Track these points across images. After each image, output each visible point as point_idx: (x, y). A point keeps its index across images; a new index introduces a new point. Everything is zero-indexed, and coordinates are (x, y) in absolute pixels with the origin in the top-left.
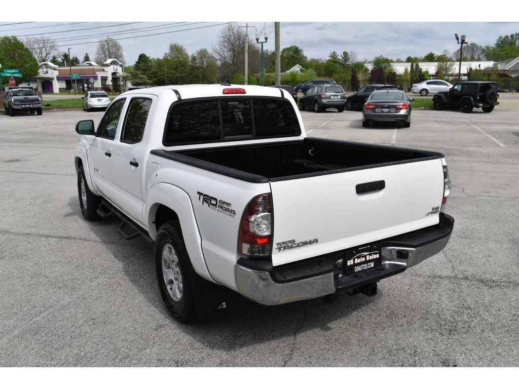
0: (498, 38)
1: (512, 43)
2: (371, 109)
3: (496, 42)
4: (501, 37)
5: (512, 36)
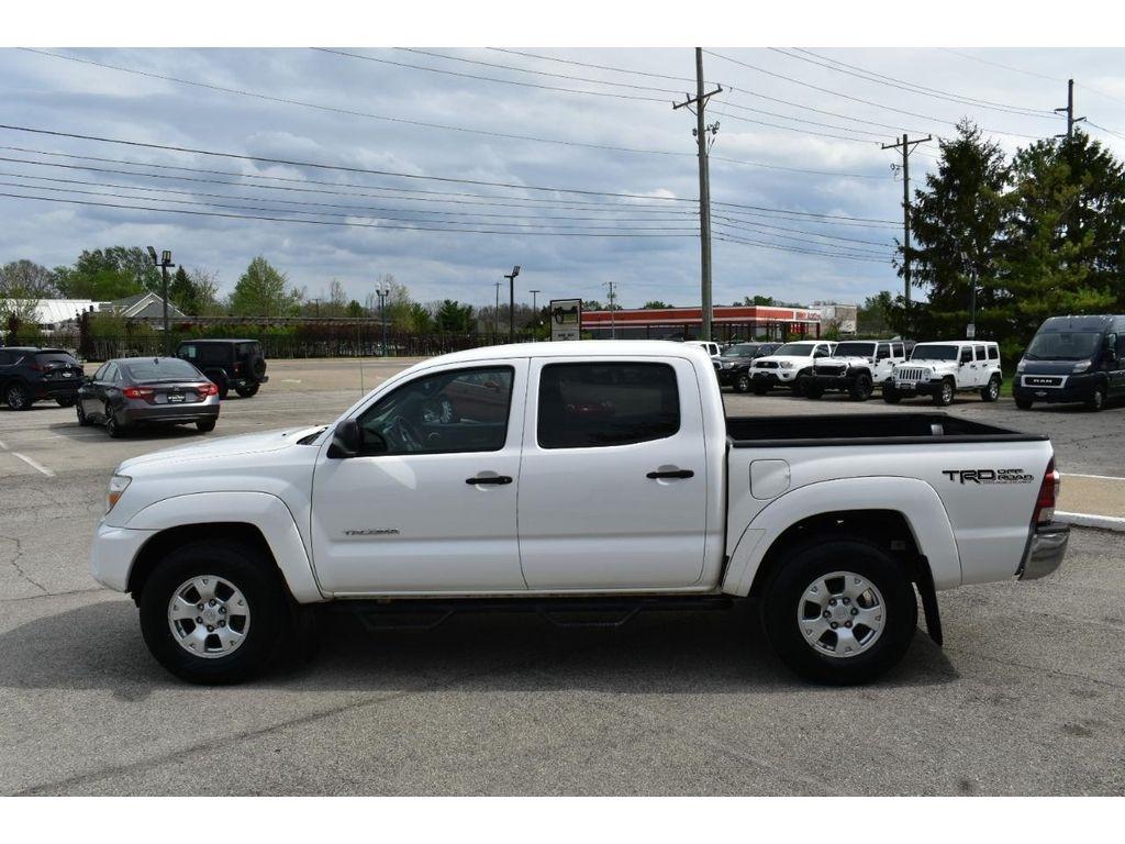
0: (81, 254)
1: (110, 266)
2: (142, 397)
3: (77, 260)
4: (86, 252)
5: (109, 251)
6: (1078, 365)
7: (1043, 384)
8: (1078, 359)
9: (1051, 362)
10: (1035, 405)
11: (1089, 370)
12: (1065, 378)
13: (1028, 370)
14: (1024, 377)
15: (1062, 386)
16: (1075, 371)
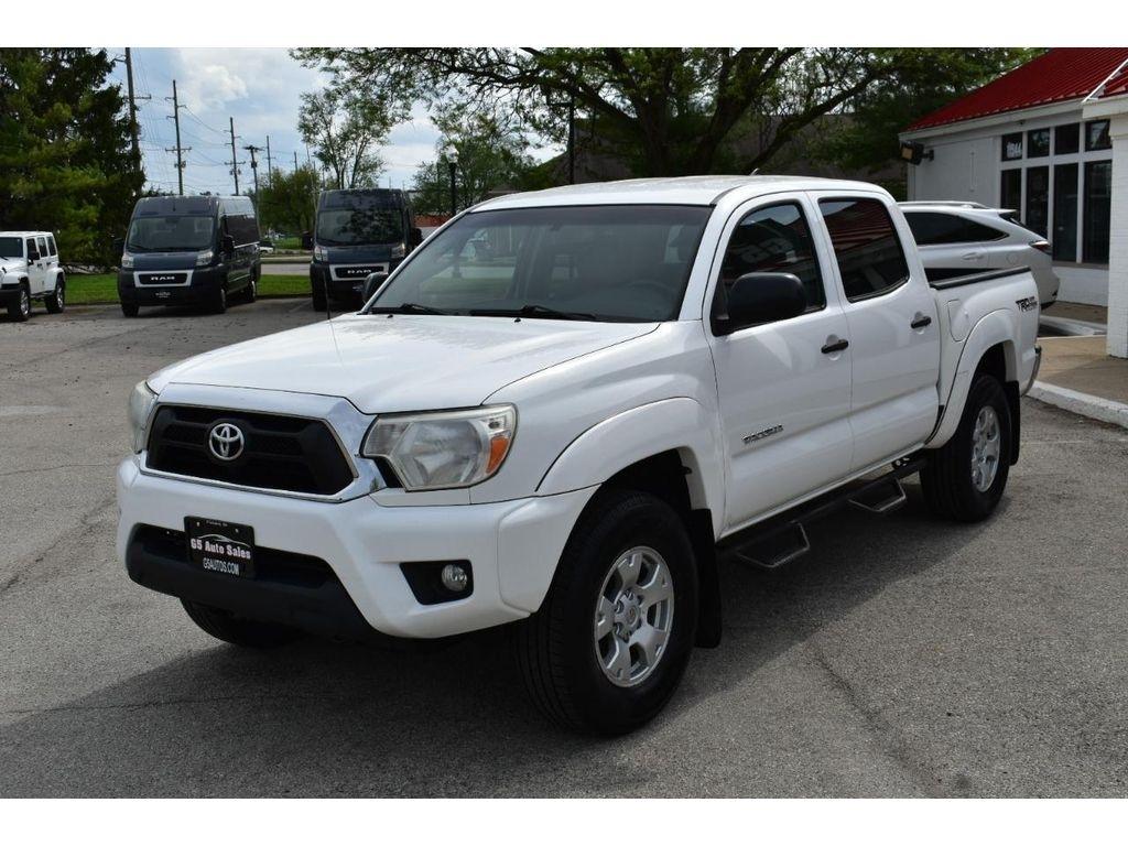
6: (199, 257)
7: (163, 282)
8: (198, 250)
9: (166, 254)
10: (142, 310)
11: (215, 261)
12: (190, 273)
13: (138, 266)
14: (136, 274)
15: (188, 282)
16: (200, 264)
